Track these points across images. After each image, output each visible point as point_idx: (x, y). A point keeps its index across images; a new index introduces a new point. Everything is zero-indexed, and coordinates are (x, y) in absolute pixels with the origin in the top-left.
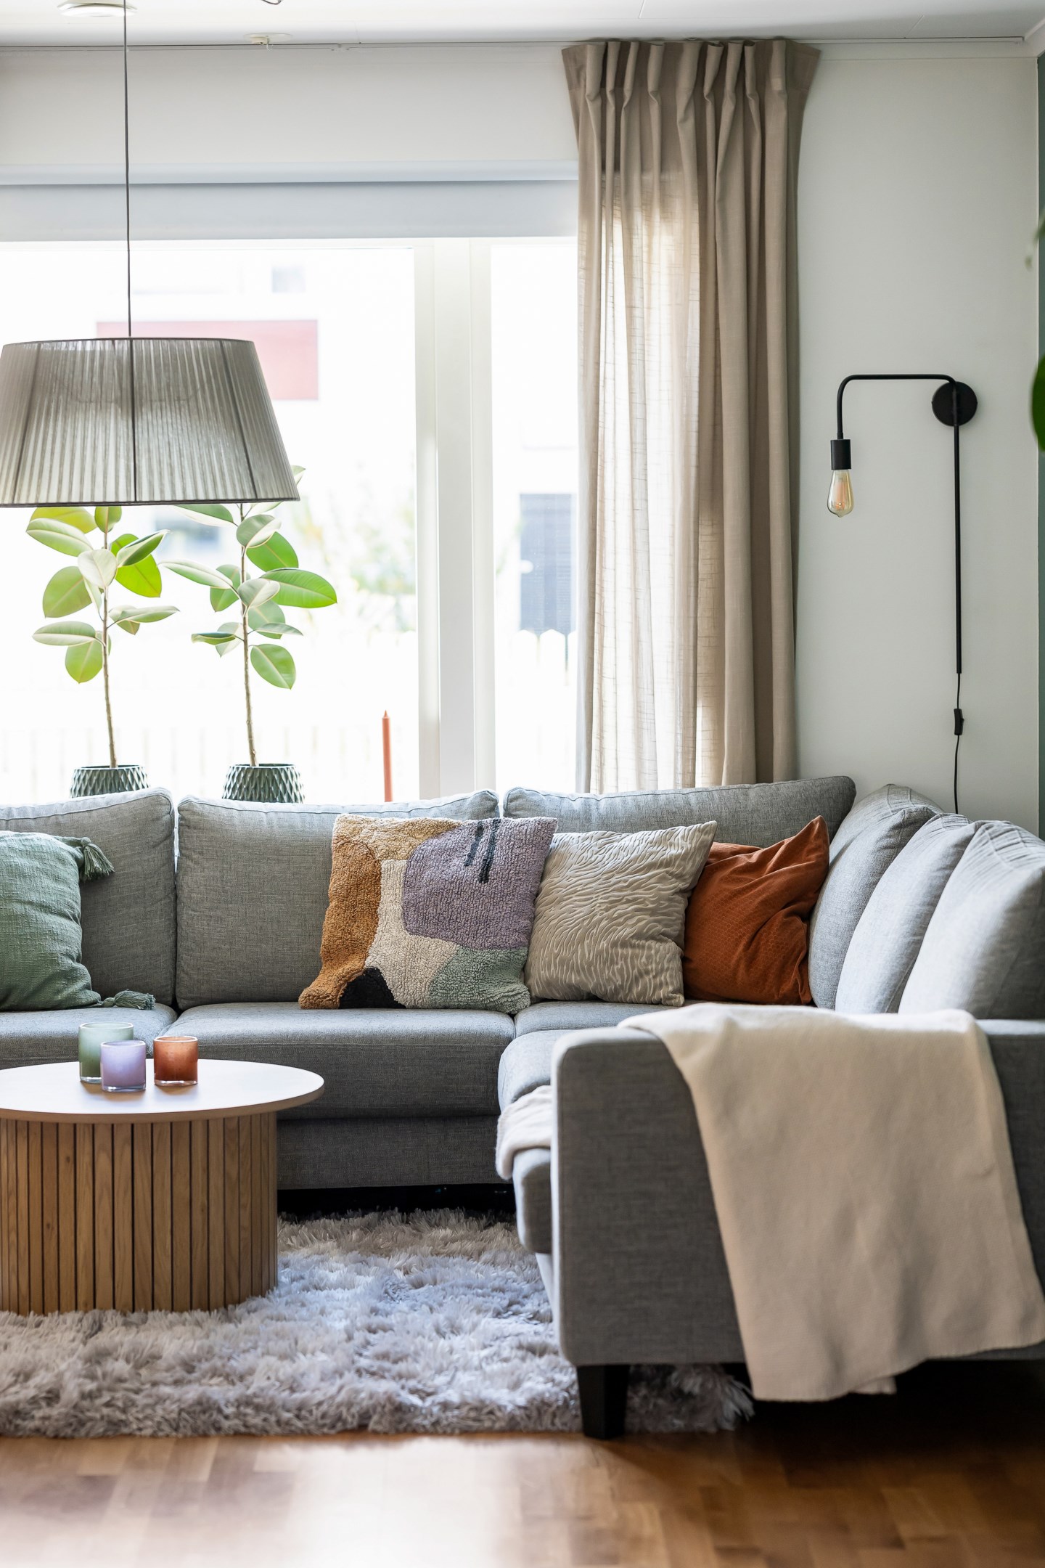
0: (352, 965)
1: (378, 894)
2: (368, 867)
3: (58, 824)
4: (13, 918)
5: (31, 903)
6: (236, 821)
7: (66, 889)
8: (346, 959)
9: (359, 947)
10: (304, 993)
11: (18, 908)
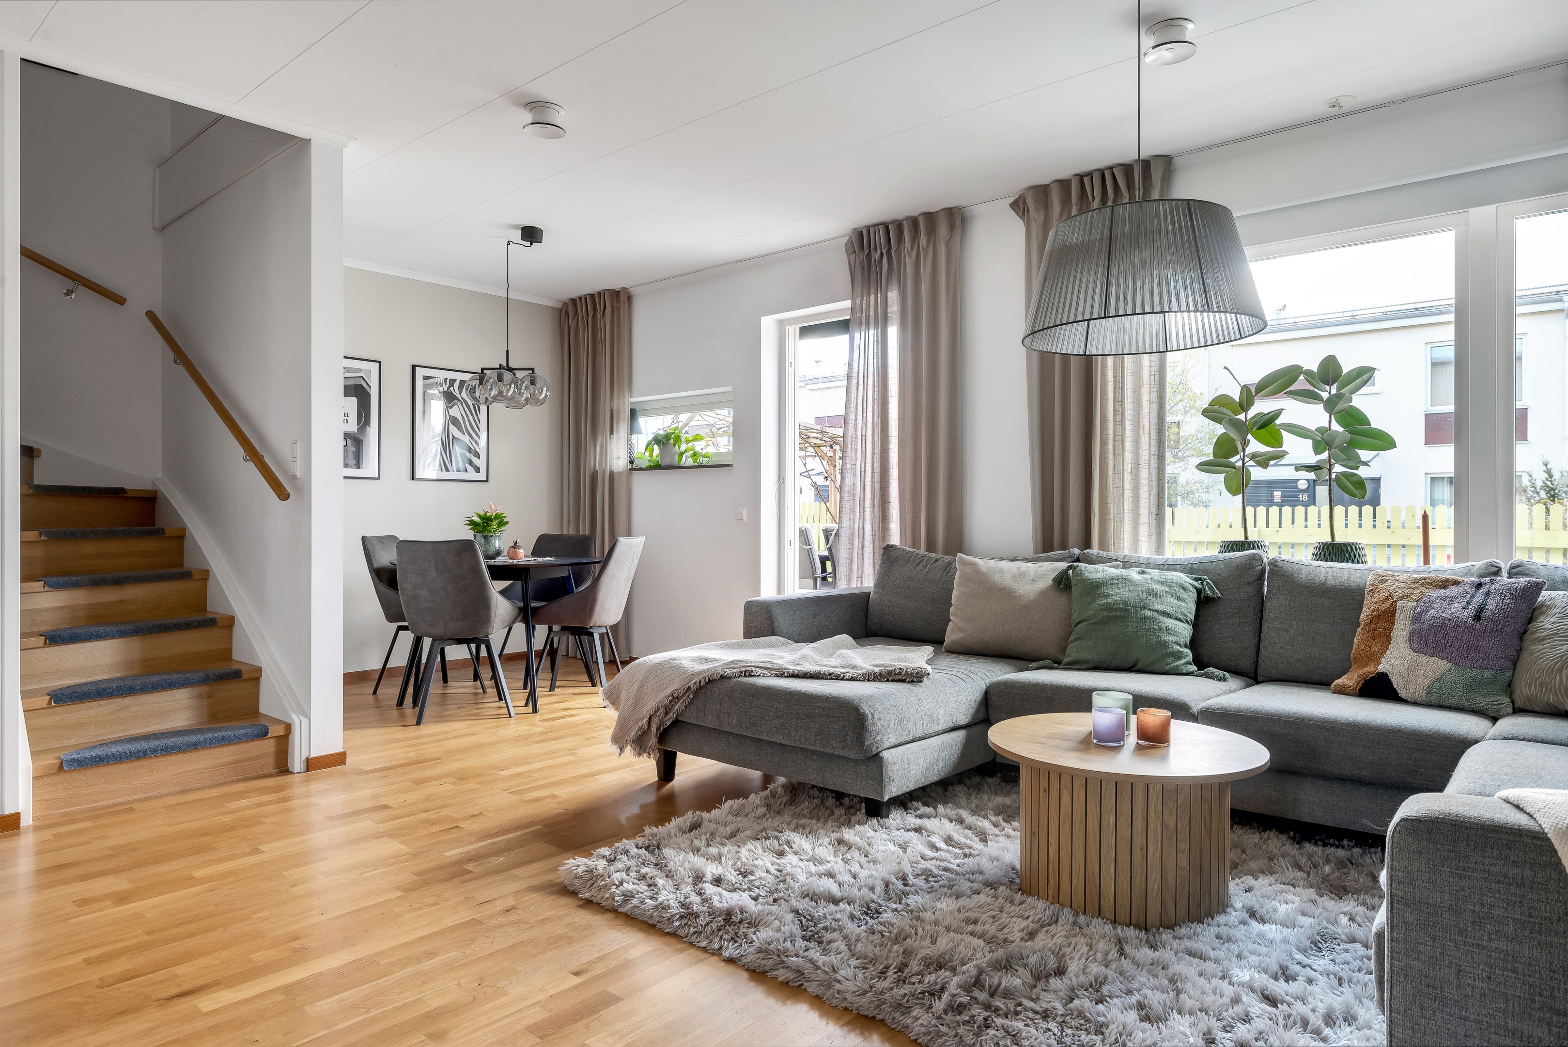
0: (1369, 670)
1: (1393, 623)
2: (1387, 605)
3: (1192, 568)
4: (1144, 619)
5: (1157, 611)
6: (1303, 572)
7: (1183, 604)
8: (1367, 665)
9: (1376, 658)
10: (1336, 682)
11: (1148, 613)
